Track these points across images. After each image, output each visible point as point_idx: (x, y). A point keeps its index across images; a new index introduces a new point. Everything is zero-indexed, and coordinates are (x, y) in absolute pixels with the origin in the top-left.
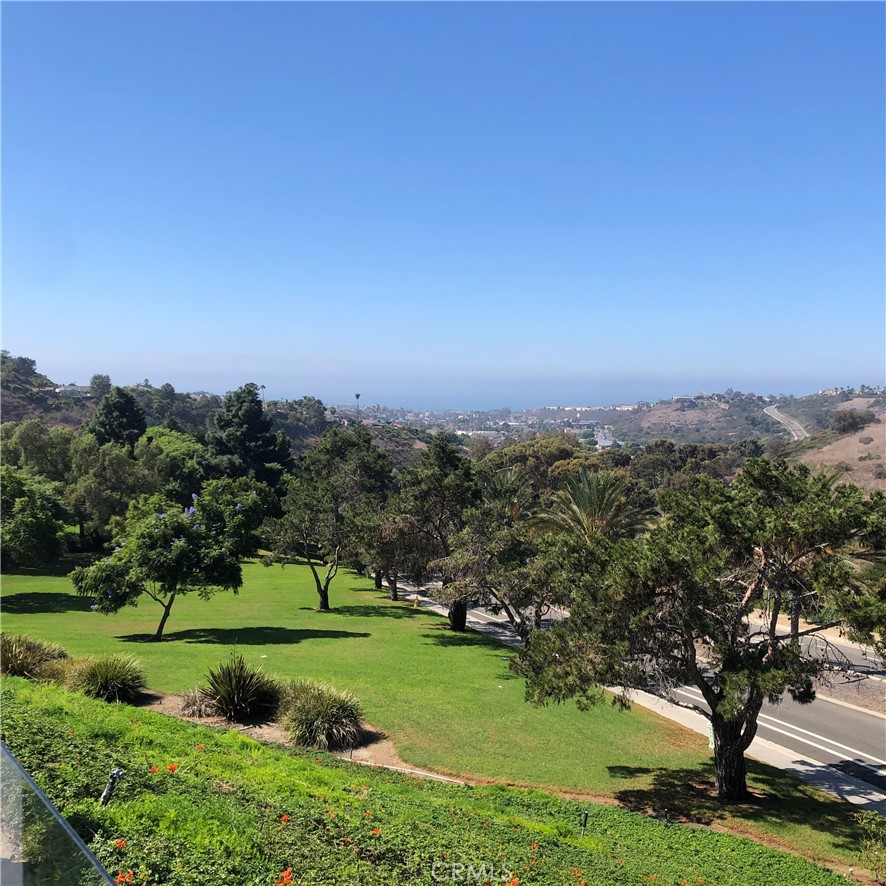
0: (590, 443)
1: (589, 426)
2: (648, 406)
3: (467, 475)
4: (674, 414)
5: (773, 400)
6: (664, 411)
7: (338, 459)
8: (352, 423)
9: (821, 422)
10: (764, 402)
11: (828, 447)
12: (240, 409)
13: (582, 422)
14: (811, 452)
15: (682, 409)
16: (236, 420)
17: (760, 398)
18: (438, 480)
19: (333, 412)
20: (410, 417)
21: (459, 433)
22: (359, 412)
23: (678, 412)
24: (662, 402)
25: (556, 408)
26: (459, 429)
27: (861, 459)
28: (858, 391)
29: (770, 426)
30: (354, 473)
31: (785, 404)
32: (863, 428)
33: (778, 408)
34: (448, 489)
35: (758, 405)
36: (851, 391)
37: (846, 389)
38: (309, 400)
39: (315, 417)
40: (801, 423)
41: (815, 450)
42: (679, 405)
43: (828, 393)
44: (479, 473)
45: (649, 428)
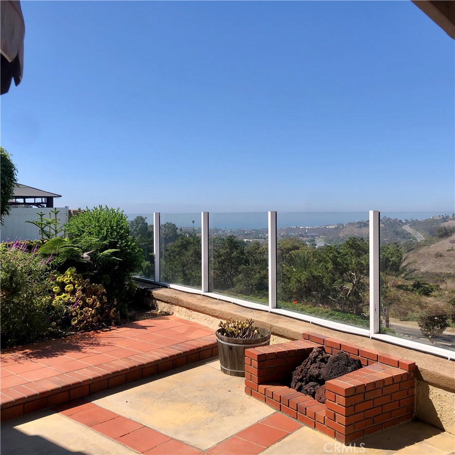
0: (312, 245)
1: (312, 236)
2: (343, 225)
3: (242, 253)
4: (356, 230)
5: (407, 222)
6: (351, 228)
7: (184, 250)
8: (191, 235)
9: (431, 233)
10: (403, 223)
11: (433, 245)
12: (137, 227)
13: (309, 234)
14: (424, 247)
15: (360, 227)
16: (135, 232)
17: (400, 221)
18: (229, 255)
19: (181, 230)
20: (220, 232)
21: (245, 240)
22: (194, 230)
23: (358, 229)
24: (350, 224)
25: (295, 227)
26: (245, 238)
27: (448, 251)
28: (451, 216)
29: (405, 235)
30: (192, 256)
31: (414, 224)
32: (451, 235)
33: (410, 226)
34: (233, 259)
35: (399, 224)
36: (447, 217)
37: (444, 216)
38: (169, 224)
39: (172, 232)
40: (422, 233)
41: (427, 247)
42: (359, 225)
43: (435, 218)
44: (248, 252)
45: (343, 237)
